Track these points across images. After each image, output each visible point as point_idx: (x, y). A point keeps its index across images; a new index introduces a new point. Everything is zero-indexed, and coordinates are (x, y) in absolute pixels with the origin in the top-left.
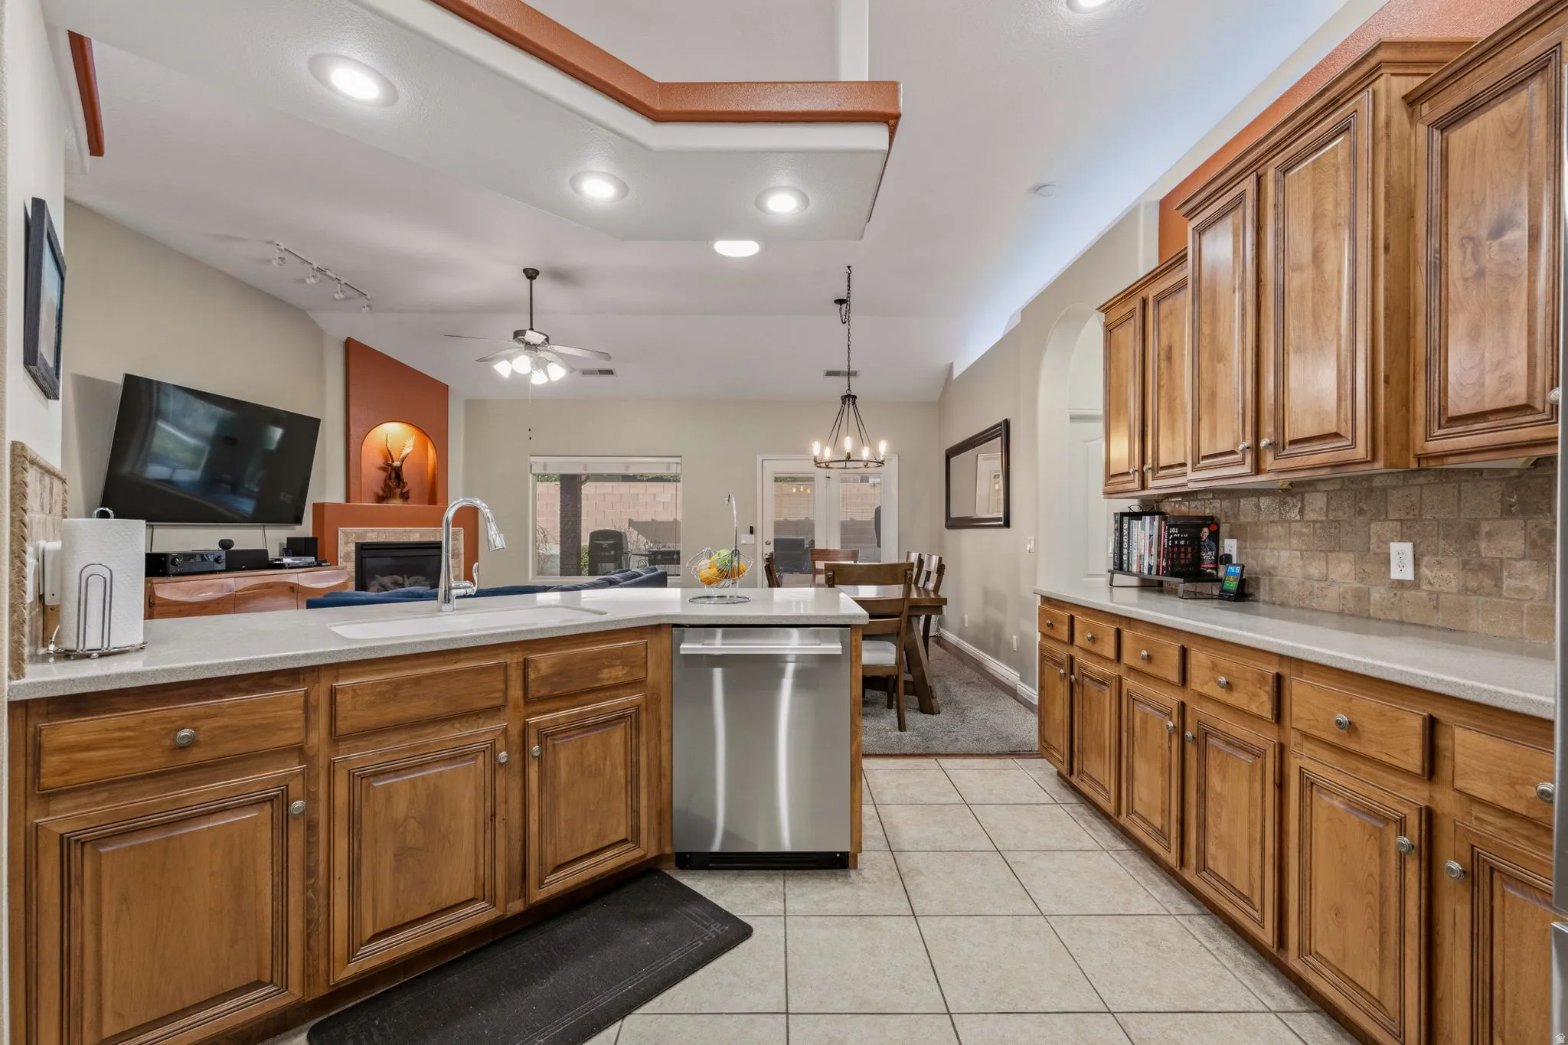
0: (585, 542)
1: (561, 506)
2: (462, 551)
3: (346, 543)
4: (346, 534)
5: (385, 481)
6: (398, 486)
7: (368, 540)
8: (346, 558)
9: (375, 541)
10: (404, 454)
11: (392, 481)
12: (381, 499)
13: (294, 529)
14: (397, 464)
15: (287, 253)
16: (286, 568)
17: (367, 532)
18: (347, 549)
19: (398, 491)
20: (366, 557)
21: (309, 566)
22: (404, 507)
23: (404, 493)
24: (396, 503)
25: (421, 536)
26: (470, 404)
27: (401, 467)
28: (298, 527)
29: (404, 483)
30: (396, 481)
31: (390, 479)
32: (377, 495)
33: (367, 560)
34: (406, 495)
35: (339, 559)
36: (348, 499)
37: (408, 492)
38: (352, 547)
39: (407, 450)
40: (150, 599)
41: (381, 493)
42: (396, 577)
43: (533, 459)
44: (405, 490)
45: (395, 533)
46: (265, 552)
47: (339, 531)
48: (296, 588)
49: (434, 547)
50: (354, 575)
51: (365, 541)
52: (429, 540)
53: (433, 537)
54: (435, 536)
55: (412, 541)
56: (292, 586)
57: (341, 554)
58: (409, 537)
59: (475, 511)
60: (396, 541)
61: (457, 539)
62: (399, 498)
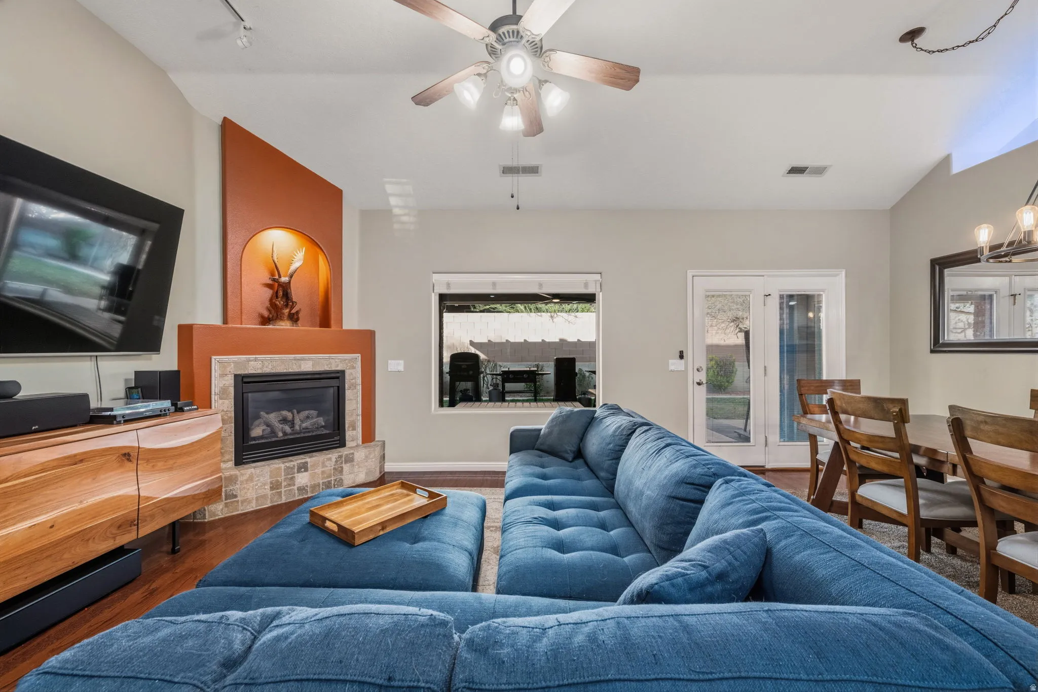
2: (359, 381)
3: (223, 375)
4: (223, 364)
5: (271, 300)
6: (287, 306)
7: (251, 371)
8: (223, 393)
9: (259, 371)
10: (293, 268)
11: (279, 299)
12: (265, 321)
13: (150, 359)
14: (284, 279)
17: (249, 361)
18: (224, 382)
19: (286, 311)
20: (248, 392)
21: (160, 415)
22: (292, 329)
23: (294, 314)
24: (285, 325)
25: (314, 365)
26: (367, 215)
27: (289, 282)
28: (154, 357)
29: (293, 302)
30: (284, 300)
31: (277, 297)
32: (262, 317)
33: (250, 395)
34: (295, 317)
35: (213, 396)
36: (225, 321)
37: (297, 312)
38: (230, 381)
39: (296, 264)
41: (266, 314)
42: (285, 413)
43: (435, 276)
44: (294, 311)
45: (283, 361)
46: (84, 398)
47: (213, 360)
48: (134, 454)
49: (339, 376)
50: (233, 415)
51: (246, 372)
52: (334, 368)
53: (327, 365)
54: (330, 364)
55: (305, 370)
56: (126, 451)
57: (215, 388)
58: (300, 366)
59: (371, 334)
60: (285, 371)
61: (353, 368)
62: (288, 320)
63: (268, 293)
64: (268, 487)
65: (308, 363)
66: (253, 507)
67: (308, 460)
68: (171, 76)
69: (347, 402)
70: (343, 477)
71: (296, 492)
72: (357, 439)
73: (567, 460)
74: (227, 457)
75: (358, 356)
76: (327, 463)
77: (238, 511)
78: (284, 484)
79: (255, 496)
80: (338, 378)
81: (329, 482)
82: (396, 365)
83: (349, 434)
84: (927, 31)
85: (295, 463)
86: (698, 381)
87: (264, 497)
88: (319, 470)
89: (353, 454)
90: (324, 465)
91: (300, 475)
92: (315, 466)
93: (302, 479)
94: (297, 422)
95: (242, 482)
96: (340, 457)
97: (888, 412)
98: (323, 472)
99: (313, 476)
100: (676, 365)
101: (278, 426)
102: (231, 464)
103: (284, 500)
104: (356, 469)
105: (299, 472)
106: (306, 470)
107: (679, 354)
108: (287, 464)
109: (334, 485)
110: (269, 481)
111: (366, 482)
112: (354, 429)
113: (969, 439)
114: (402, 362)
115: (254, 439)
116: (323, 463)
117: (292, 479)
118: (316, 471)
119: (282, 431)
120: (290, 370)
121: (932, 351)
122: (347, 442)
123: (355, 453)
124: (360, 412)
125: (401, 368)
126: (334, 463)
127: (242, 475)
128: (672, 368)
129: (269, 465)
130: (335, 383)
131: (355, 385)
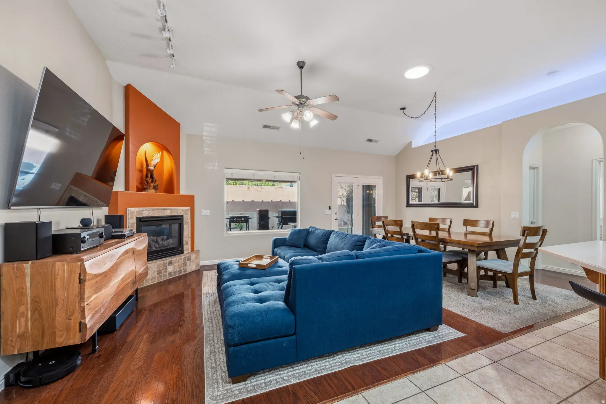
2: (189, 221)
3: (132, 218)
4: (132, 212)
6: (152, 181)
7: (144, 216)
8: (132, 226)
9: (147, 216)
10: (155, 163)
11: (149, 178)
12: (140, 190)
13: (102, 209)
14: (151, 168)
17: (143, 210)
18: (132, 221)
19: (152, 184)
20: (143, 226)
22: (156, 194)
23: (156, 186)
24: (152, 192)
25: (170, 213)
27: (153, 170)
29: (155, 180)
30: (151, 179)
31: (147, 177)
34: (157, 188)
36: (126, 190)
37: (157, 185)
38: (135, 220)
39: (157, 161)
40: (80, 276)
41: (140, 186)
44: (155, 185)
47: (128, 210)
51: (142, 216)
52: (179, 214)
53: (176, 213)
54: (178, 212)
55: (167, 215)
58: (165, 213)
59: (192, 197)
60: (158, 215)
61: (187, 214)
62: (153, 189)
64: (156, 273)
65: (168, 212)
66: (150, 283)
67: (172, 259)
68: (107, 62)
69: (184, 231)
70: (186, 268)
71: (168, 275)
72: (189, 249)
73: (301, 248)
75: (188, 208)
76: (180, 261)
77: (144, 285)
78: (163, 271)
79: (151, 278)
80: (180, 219)
81: (181, 270)
82: (205, 213)
83: (185, 247)
84: (406, 109)
85: (167, 261)
86: (336, 218)
87: (154, 278)
88: (176, 264)
89: (190, 256)
90: (179, 262)
91: (169, 267)
92: (175, 262)
93: (170, 269)
96: (185, 258)
97: (398, 224)
98: (178, 265)
99: (174, 268)
100: (328, 212)
101: (153, 244)
103: (163, 279)
104: (192, 264)
105: (169, 265)
106: (172, 265)
107: (329, 207)
108: (164, 262)
109: (183, 272)
110: (157, 270)
111: (196, 270)
112: (187, 244)
113: (415, 229)
114: (209, 211)
116: (179, 261)
117: (166, 269)
118: (176, 265)
120: (161, 215)
121: (407, 207)
122: (184, 251)
124: (190, 236)
125: (208, 214)
126: (183, 261)
128: (326, 213)
129: (156, 262)
130: (179, 221)
131: (187, 223)
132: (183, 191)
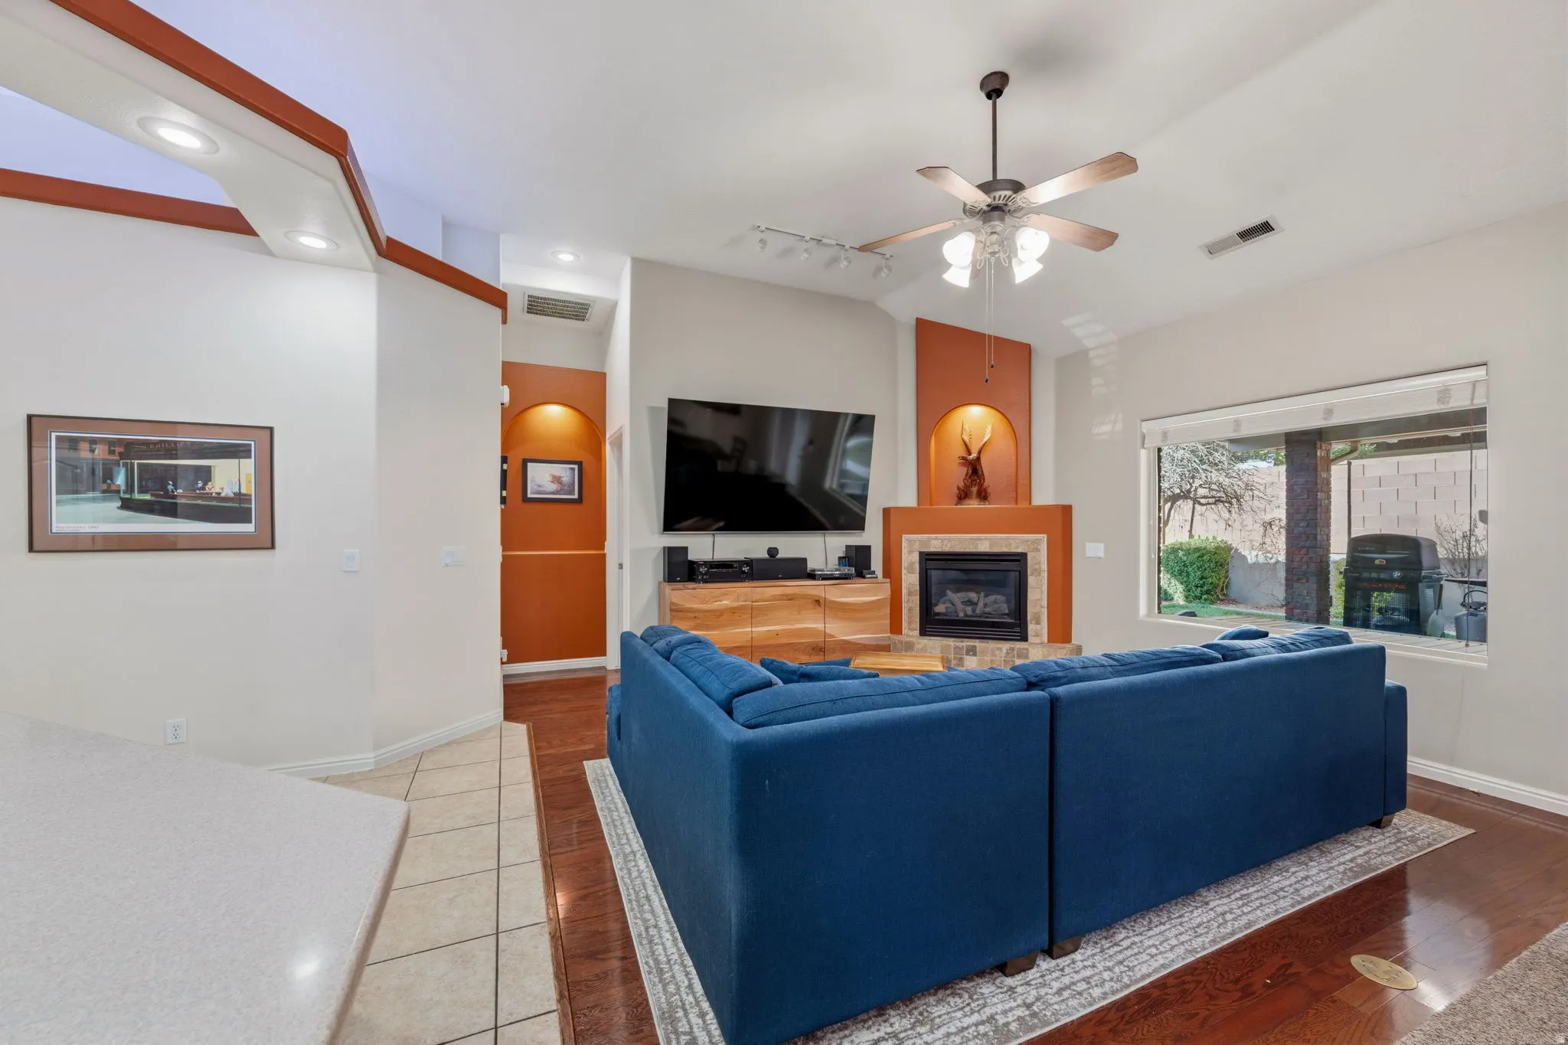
0: (1338, 552)
1: (1288, 497)
2: (1044, 566)
3: (910, 552)
4: (909, 541)
7: (932, 550)
8: (911, 566)
9: (940, 550)
15: (769, 232)
16: (819, 580)
17: (930, 539)
18: (911, 558)
20: (931, 569)
24: (973, 504)
25: (991, 546)
26: (1063, 362)
33: (932, 571)
35: (903, 570)
36: (919, 501)
38: (916, 557)
42: (970, 594)
43: (1146, 427)
46: (804, 560)
47: (903, 539)
48: (822, 601)
49: (1020, 559)
50: (918, 588)
51: (929, 550)
52: (1014, 550)
53: (1006, 547)
54: (1011, 545)
56: (817, 598)
57: (905, 564)
59: (1067, 511)
60: (962, 551)
61: (1037, 550)
62: (977, 498)
63: (964, 470)
65: (985, 543)
67: (977, 645)
69: (1029, 590)
72: (1043, 637)
74: (914, 626)
75: (1044, 537)
76: (997, 653)
80: (1019, 561)
82: (1095, 549)
83: (1032, 629)
85: (964, 644)
88: (988, 658)
90: (993, 655)
91: (969, 658)
92: (984, 653)
93: (971, 662)
94: (981, 604)
95: (918, 649)
96: (1012, 649)
98: (992, 661)
99: (981, 663)
101: (960, 606)
102: (917, 632)
105: (968, 654)
106: (975, 654)
112: (1038, 623)
114: (1102, 546)
115: (938, 614)
117: (961, 659)
118: (985, 658)
119: (963, 612)
120: (968, 550)
122: (1029, 637)
123: (1030, 649)
124: (1045, 603)
125: (1101, 554)
126: (1004, 655)
127: (918, 643)
129: (943, 641)
130: (1016, 566)
131: (1038, 572)
132: (1043, 495)
